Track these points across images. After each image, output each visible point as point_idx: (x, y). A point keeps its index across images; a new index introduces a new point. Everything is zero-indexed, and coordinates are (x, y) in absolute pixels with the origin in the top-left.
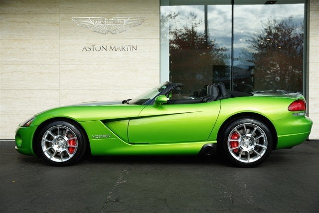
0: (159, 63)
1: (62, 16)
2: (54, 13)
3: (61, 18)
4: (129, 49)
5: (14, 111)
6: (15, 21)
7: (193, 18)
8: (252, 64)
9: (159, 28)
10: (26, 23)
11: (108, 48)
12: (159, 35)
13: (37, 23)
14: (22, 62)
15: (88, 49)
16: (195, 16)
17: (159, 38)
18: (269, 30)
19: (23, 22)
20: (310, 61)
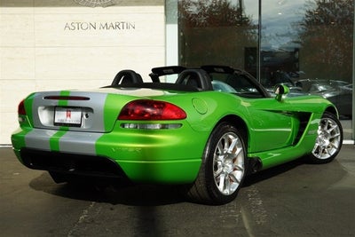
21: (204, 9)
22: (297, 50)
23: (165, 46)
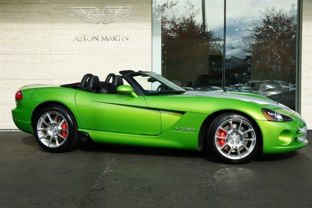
0: (151, 53)
1: (53, 6)
2: (46, 2)
3: (52, 8)
4: (121, 40)
5: (6, 101)
6: (6, 11)
7: (191, 7)
8: (249, 54)
9: (151, 18)
10: (18, 13)
11: (100, 39)
12: (151, 25)
13: (29, 12)
14: (13, 52)
15: (79, 39)
16: (192, 5)
17: (151, 28)
18: (267, 20)
19: (14, 12)
20: (303, 51)
21: (176, 26)
22: (248, 57)
23: (152, 54)
